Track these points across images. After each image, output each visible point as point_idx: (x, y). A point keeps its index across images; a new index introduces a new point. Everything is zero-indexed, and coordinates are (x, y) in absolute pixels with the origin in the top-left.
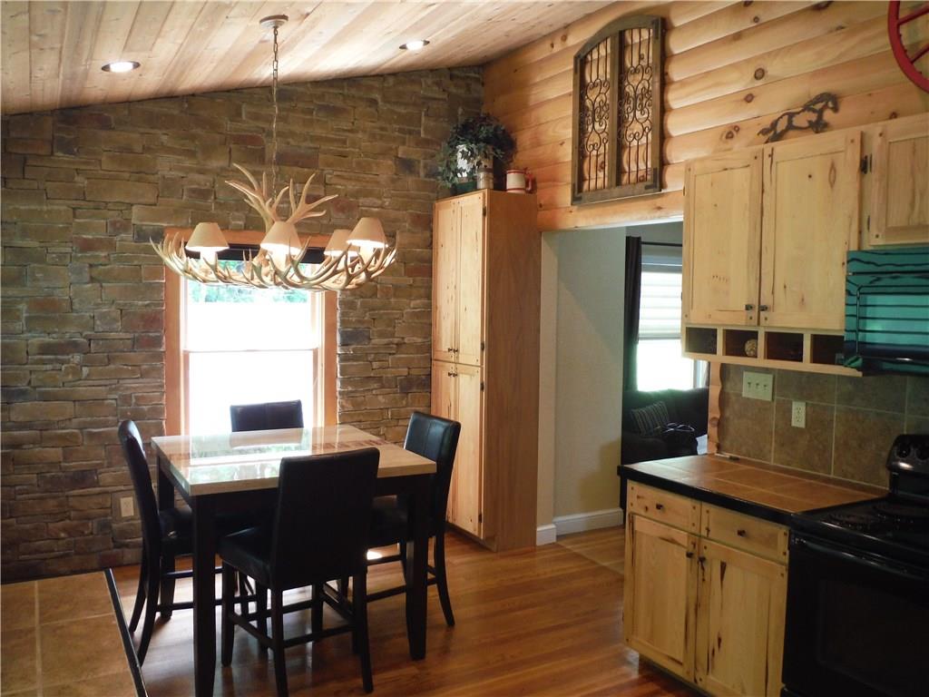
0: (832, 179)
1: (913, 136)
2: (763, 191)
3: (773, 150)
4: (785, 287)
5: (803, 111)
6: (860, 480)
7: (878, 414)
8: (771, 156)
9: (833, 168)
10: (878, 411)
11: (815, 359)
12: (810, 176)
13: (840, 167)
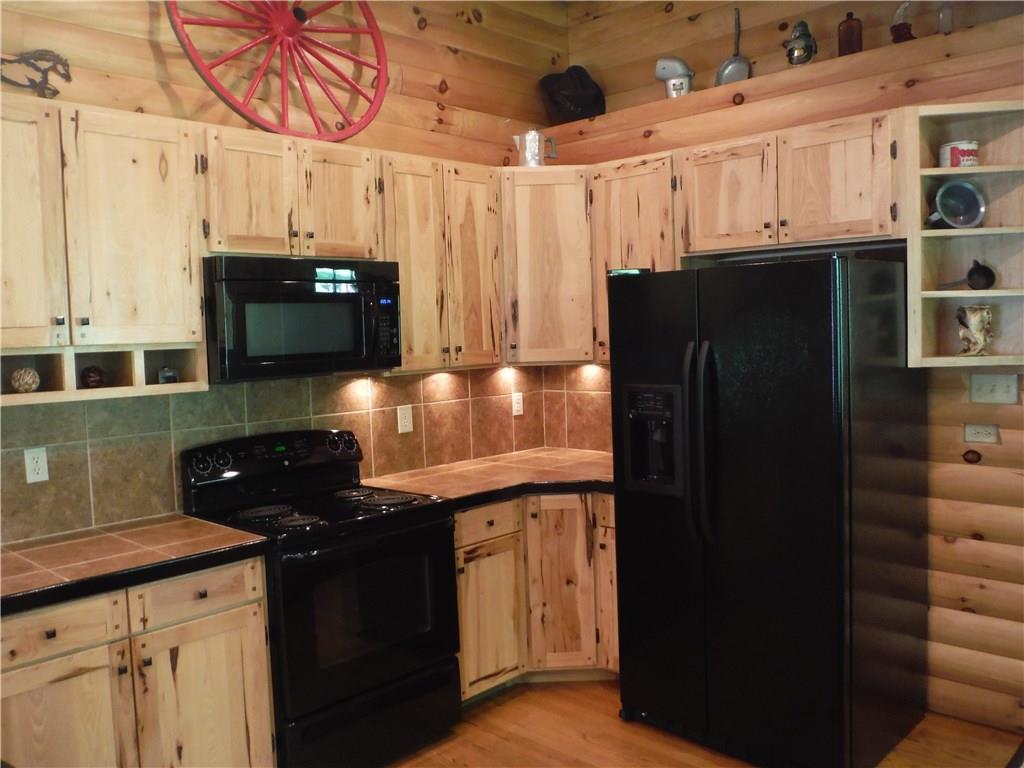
0: (163, 172)
1: (249, 149)
2: (64, 165)
3: (77, 112)
4: (108, 294)
5: (18, 61)
6: (130, 518)
7: (142, 439)
8: (75, 119)
9: (163, 157)
10: (142, 435)
11: (151, 379)
12: (134, 161)
13: (171, 157)
